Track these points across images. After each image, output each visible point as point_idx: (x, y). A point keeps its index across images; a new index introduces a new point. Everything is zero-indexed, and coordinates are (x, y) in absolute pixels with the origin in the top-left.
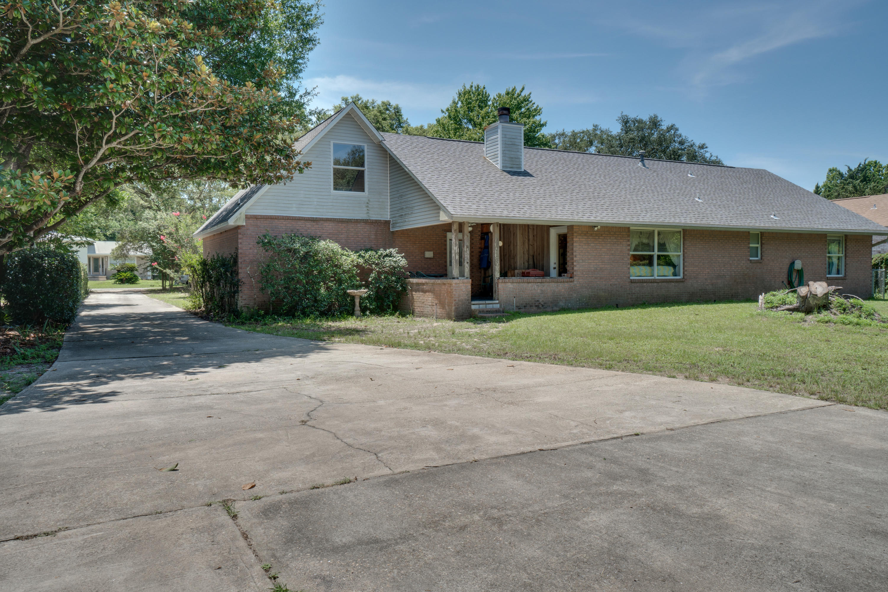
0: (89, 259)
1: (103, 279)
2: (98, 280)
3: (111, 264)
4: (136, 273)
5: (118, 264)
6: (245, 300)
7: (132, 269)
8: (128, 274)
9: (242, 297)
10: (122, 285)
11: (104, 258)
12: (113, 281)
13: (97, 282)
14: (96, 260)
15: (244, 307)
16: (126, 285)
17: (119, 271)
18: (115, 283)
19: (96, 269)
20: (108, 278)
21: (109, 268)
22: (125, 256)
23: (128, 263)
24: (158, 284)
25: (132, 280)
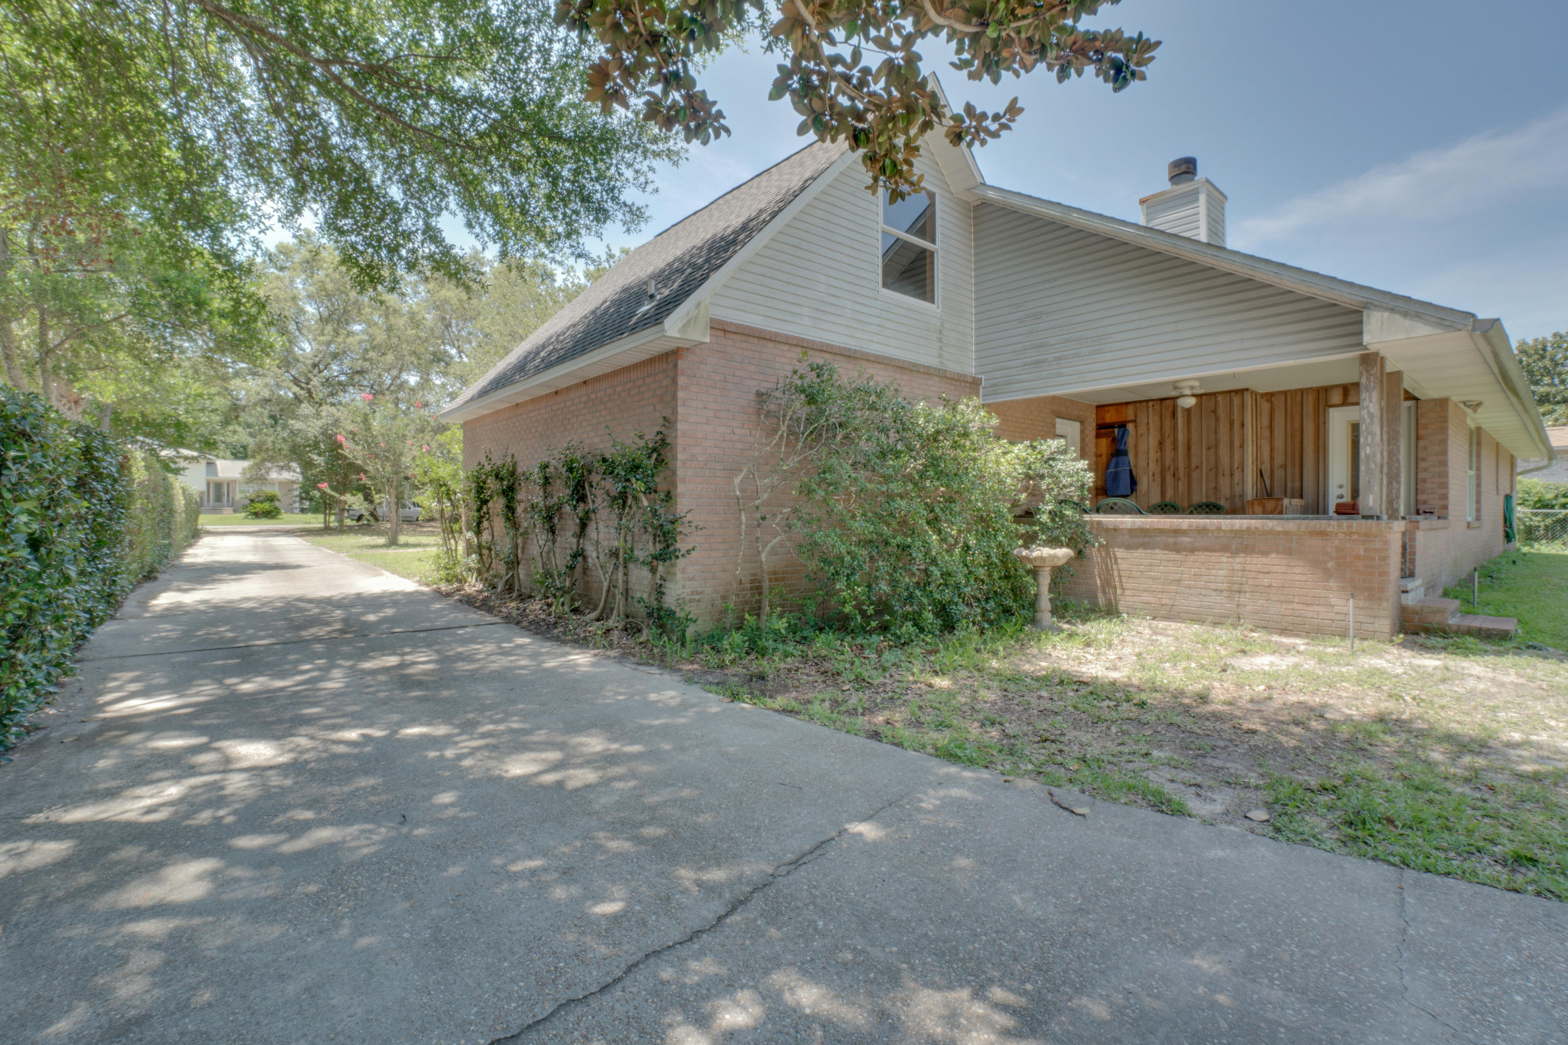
0: (208, 484)
1: (228, 511)
2: (221, 513)
3: (241, 492)
4: (277, 504)
5: (251, 491)
6: (692, 579)
7: (271, 499)
8: (266, 506)
9: (684, 571)
10: (257, 521)
11: (230, 483)
12: (243, 515)
13: (219, 516)
14: (219, 486)
15: (690, 601)
16: (264, 520)
17: (252, 501)
18: (246, 518)
19: (218, 498)
20: (235, 511)
21: (238, 496)
22: (263, 480)
23: (268, 490)
24: (316, 521)
25: (270, 514)
